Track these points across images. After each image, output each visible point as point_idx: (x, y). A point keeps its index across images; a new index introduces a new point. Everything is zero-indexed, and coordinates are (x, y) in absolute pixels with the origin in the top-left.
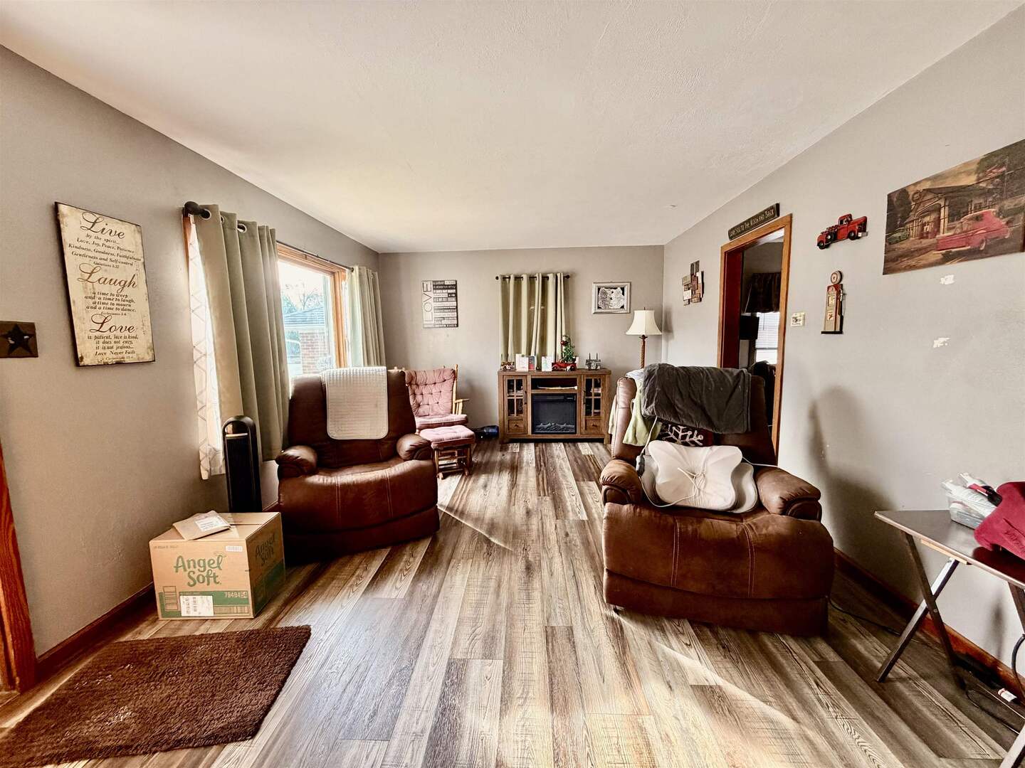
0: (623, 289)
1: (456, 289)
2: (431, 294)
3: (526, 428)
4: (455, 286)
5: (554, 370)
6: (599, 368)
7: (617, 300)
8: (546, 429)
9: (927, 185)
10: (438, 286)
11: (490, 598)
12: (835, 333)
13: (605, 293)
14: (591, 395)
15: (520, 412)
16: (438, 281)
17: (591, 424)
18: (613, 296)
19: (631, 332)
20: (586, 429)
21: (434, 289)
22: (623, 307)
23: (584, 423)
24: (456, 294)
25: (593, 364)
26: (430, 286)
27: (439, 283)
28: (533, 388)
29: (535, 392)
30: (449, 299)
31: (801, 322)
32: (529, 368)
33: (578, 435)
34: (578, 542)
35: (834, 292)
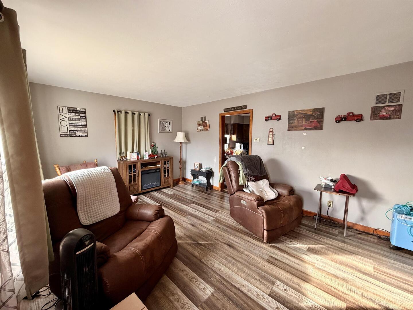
0: (169, 123)
1: (85, 114)
2: (66, 115)
3: (138, 188)
4: (84, 112)
5: (149, 158)
6: (167, 156)
7: (168, 128)
8: (148, 187)
9: (300, 112)
10: (71, 110)
11: (238, 264)
12: (272, 144)
13: (163, 124)
14: (166, 168)
15: (135, 180)
16: (72, 108)
17: (166, 180)
18: (166, 125)
19: (176, 140)
20: (164, 183)
21: (68, 112)
22: (170, 130)
23: (163, 181)
24: (86, 117)
25: (164, 155)
26: (65, 110)
27: (73, 109)
28: (142, 168)
29: (143, 170)
30: (81, 120)
31: (259, 141)
32: (137, 158)
33: (161, 187)
34: (227, 228)
35: (271, 133)
